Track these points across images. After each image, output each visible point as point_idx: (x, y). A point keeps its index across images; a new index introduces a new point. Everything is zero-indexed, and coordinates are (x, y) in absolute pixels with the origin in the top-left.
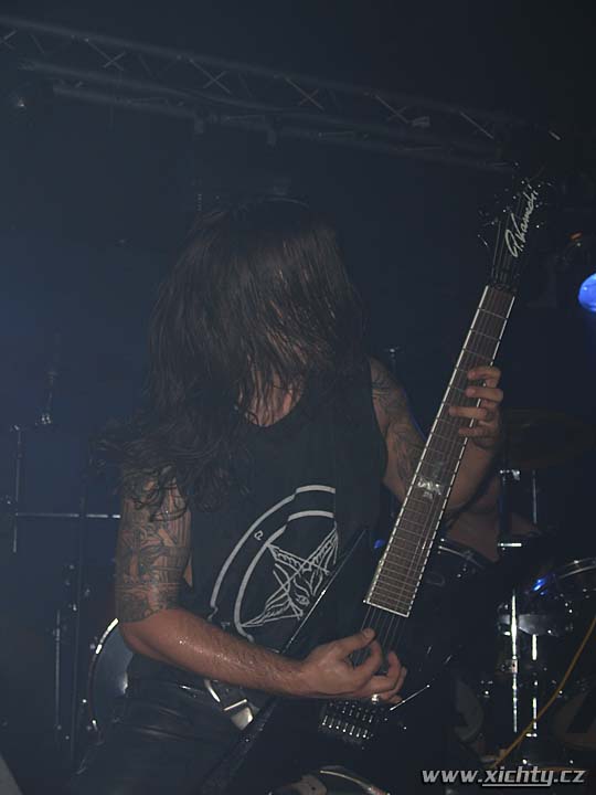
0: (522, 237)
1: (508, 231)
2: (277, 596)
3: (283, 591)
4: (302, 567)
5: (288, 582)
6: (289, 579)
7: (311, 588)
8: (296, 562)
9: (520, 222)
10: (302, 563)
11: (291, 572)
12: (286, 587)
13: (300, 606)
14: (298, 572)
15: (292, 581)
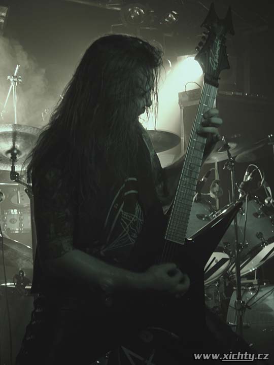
0: (217, 61)
1: (210, 58)
2: (122, 235)
3: (125, 232)
4: (133, 219)
5: (128, 227)
6: (128, 226)
7: (137, 228)
8: (130, 217)
9: (215, 54)
10: (133, 217)
11: (128, 222)
12: (127, 230)
13: (133, 238)
14: (131, 221)
15: (129, 227)
